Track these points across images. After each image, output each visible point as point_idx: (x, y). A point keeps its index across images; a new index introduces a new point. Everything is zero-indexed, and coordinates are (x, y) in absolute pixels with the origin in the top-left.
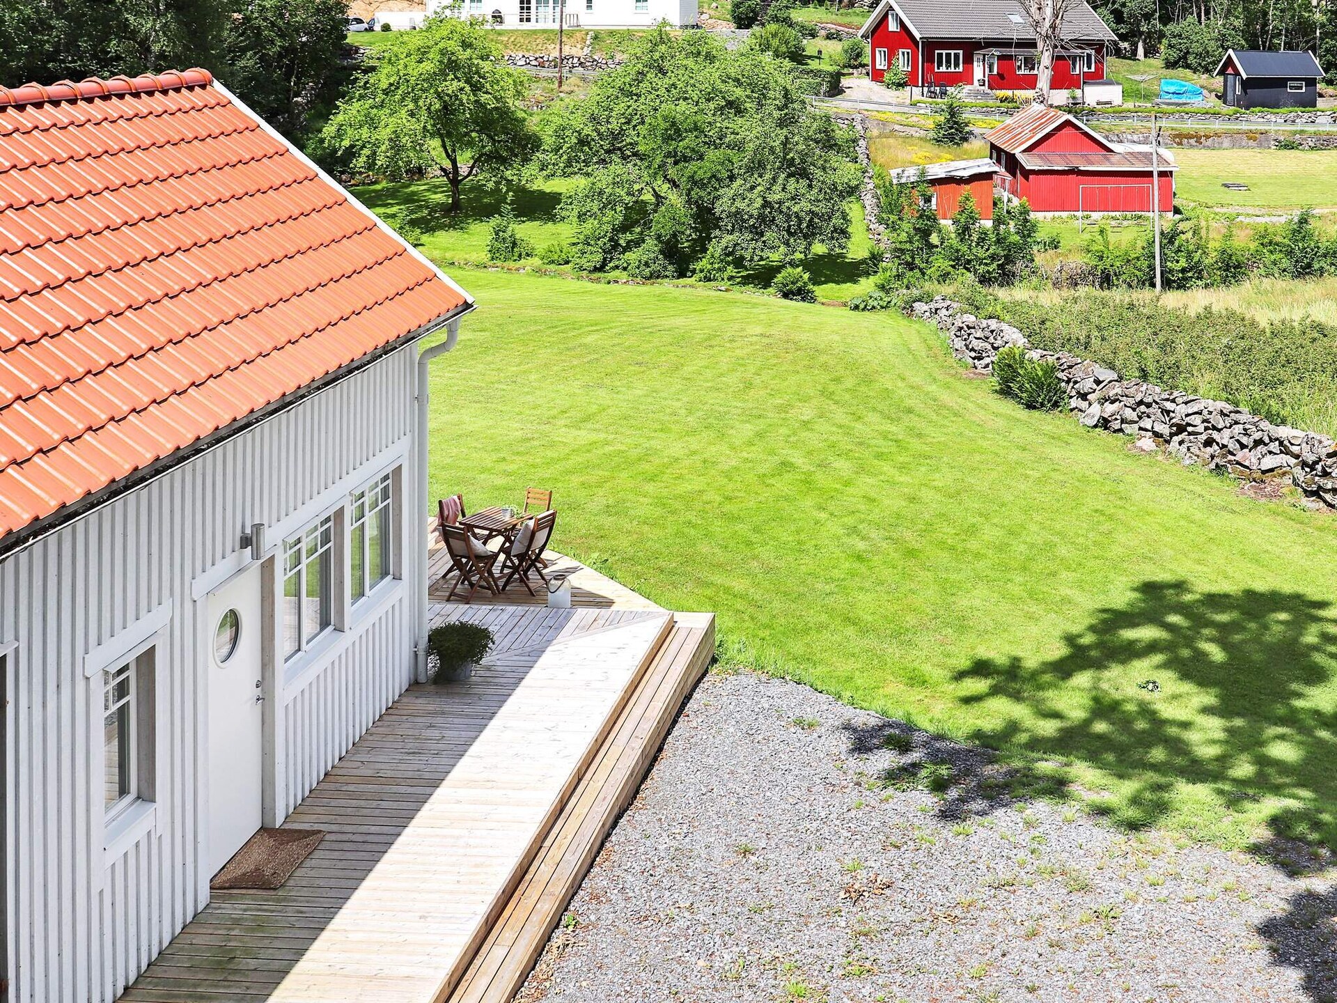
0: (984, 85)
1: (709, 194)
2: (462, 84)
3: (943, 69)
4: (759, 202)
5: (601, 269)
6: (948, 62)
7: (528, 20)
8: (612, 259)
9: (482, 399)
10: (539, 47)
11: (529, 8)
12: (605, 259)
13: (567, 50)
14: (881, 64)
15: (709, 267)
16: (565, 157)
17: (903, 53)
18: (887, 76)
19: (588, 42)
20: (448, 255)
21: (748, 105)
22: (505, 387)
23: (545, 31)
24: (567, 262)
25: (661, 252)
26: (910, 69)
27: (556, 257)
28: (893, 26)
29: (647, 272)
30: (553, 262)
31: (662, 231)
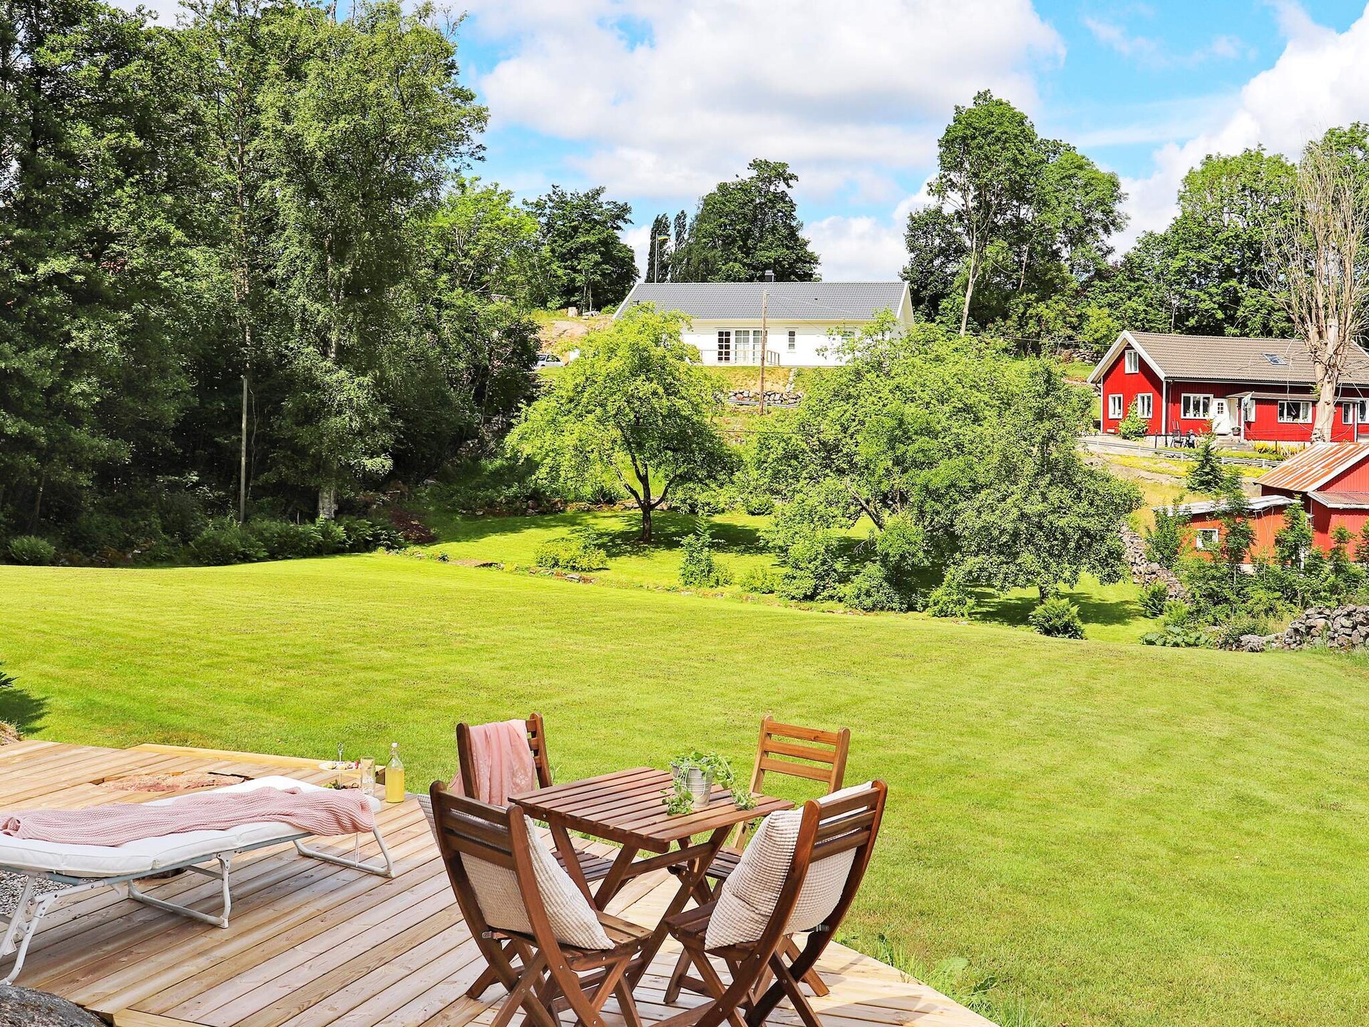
0: (1239, 435)
1: (947, 507)
2: (654, 385)
3: (1190, 415)
4: (1015, 513)
5: (810, 597)
6: (1196, 407)
7: (727, 359)
8: (825, 587)
9: (658, 673)
10: (739, 383)
11: (728, 347)
12: (816, 587)
13: (768, 387)
14: (1115, 412)
15: (945, 598)
16: (770, 471)
17: (1143, 398)
18: (1123, 426)
19: (791, 379)
20: (636, 579)
21: (986, 413)
22: (697, 665)
23: (744, 368)
24: (772, 592)
25: (886, 579)
26: (1150, 416)
27: (758, 584)
28: (1130, 368)
29: (868, 602)
30: (756, 589)
31: (890, 550)
